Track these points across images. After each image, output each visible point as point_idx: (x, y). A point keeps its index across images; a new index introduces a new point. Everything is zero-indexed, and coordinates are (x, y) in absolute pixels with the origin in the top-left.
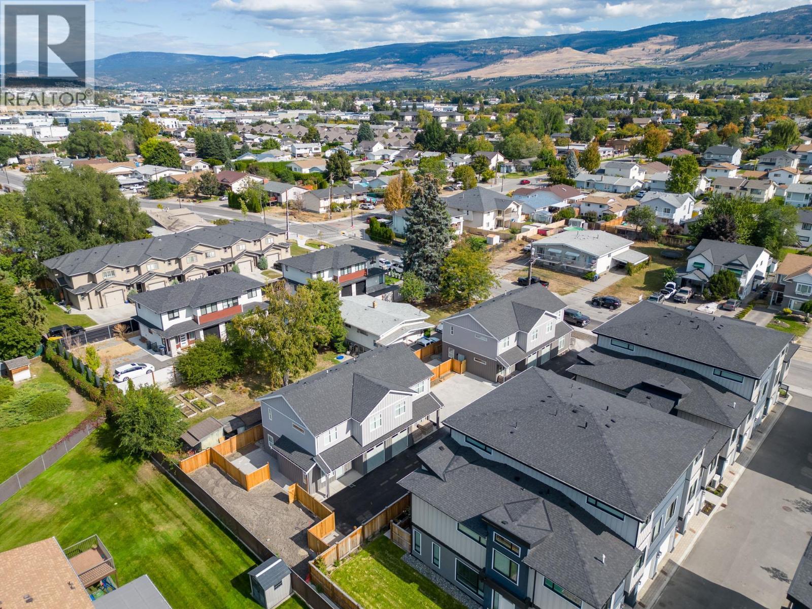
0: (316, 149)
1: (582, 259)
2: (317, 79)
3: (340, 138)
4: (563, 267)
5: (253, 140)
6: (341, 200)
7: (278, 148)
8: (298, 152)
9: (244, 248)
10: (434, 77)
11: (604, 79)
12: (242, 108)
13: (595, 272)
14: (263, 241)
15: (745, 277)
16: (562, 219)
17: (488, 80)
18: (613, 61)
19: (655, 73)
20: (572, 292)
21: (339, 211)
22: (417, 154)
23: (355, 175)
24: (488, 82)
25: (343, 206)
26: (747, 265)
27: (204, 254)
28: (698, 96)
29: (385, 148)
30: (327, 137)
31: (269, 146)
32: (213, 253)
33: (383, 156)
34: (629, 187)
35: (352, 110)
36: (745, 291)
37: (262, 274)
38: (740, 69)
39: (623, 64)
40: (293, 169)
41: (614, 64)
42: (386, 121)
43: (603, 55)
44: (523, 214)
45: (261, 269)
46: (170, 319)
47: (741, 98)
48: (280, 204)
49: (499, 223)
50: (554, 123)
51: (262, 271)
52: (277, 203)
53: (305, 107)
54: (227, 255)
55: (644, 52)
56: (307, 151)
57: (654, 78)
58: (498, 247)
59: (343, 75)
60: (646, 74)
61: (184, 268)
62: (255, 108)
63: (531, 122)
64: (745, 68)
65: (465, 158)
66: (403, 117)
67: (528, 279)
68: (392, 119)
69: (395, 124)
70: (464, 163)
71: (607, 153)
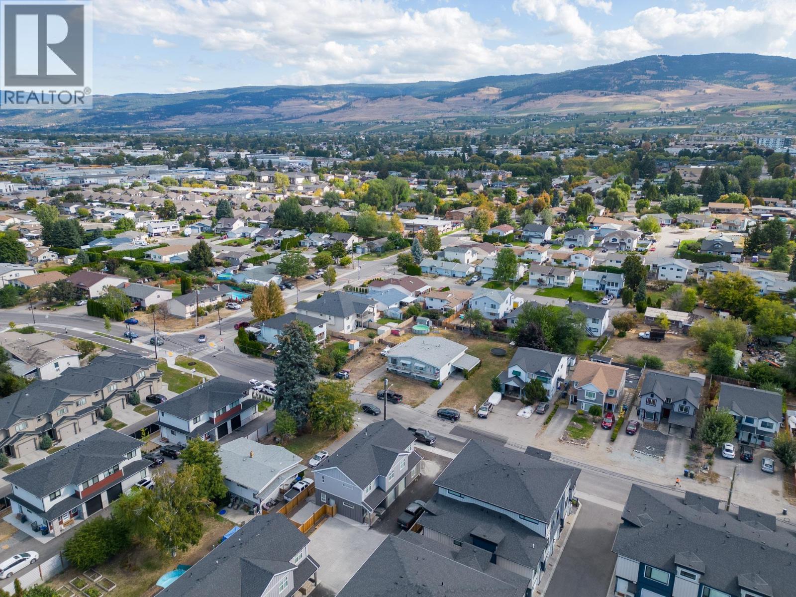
0: (174, 227)
1: (428, 370)
2: (165, 119)
3: (197, 211)
4: (413, 376)
5: (103, 213)
6: (207, 303)
7: (133, 227)
8: (155, 231)
9: (115, 388)
10: (286, 120)
11: (443, 126)
12: (85, 162)
13: (439, 381)
14: (134, 376)
15: (550, 382)
16: (411, 317)
17: (339, 124)
18: (449, 109)
19: (485, 121)
20: (422, 402)
21: (206, 315)
22: (278, 232)
23: (219, 264)
24: (339, 127)
25: (209, 309)
26: (550, 373)
27: (75, 404)
28: (520, 152)
29: (245, 225)
30: (183, 209)
31: (123, 226)
32: (84, 400)
33: (244, 234)
34: (464, 272)
35: (208, 166)
36: (551, 393)
37: (135, 410)
38: (554, 119)
39: (458, 112)
40: (152, 257)
41: (450, 111)
42: (242, 182)
43: (440, 104)
44: (378, 311)
45: (134, 405)
46: (52, 500)
47: (552, 155)
48: (144, 309)
49: (358, 325)
50: (400, 193)
51: (134, 407)
52: (140, 307)
53: (156, 162)
54: (99, 398)
55: (475, 102)
56: (165, 230)
57: (485, 126)
58: (359, 353)
59: (193, 116)
60: (477, 122)
61: (54, 422)
62: (101, 162)
63: (381, 195)
64: (557, 118)
65: (323, 237)
66: (259, 177)
67: (384, 394)
68: (249, 180)
69: (251, 186)
70: (323, 242)
71: (446, 227)
